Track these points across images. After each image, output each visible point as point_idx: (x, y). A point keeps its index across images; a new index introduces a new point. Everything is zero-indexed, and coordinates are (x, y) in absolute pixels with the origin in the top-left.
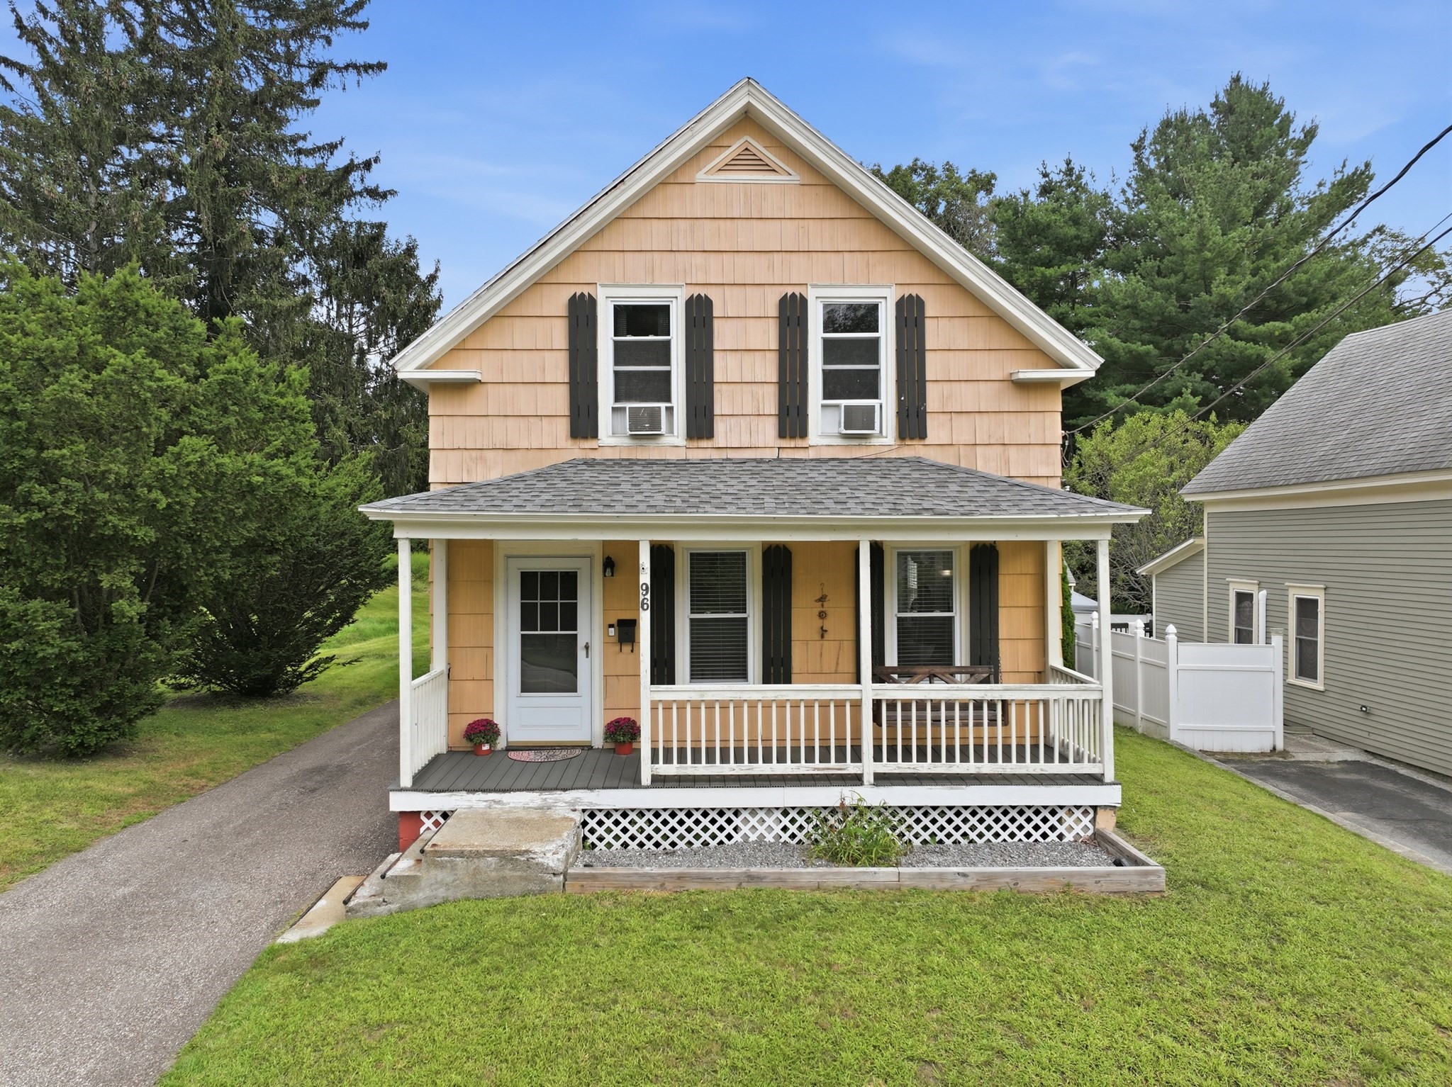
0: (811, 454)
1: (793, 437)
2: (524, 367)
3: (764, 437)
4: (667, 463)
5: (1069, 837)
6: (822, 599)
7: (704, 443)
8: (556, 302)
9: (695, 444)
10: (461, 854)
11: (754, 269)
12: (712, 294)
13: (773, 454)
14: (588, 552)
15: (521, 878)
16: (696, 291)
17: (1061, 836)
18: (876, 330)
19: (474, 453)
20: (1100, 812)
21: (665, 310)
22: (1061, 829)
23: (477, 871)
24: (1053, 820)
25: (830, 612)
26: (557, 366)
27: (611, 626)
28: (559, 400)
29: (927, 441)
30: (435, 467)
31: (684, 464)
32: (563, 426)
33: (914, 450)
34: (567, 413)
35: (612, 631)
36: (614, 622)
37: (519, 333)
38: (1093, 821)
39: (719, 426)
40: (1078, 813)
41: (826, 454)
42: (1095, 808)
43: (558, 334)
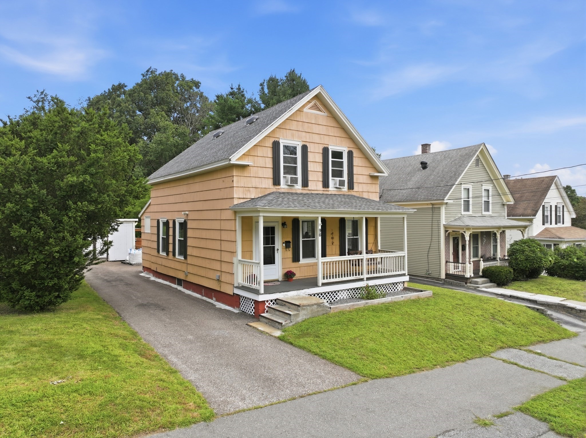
0: (330, 193)
1: (326, 188)
2: (261, 162)
3: (319, 186)
4: (296, 194)
5: (399, 290)
6: (332, 234)
7: (306, 188)
8: (269, 143)
9: (304, 188)
10: (309, 306)
11: (316, 138)
12: (308, 144)
13: (321, 192)
14: (277, 221)
15: (322, 310)
16: (304, 143)
17: (398, 290)
18: (342, 159)
19: (247, 189)
20: (405, 283)
21: (295, 148)
22: (398, 288)
23: (312, 310)
24: (396, 286)
25: (334, 237)
26: (269, 163)
27: (284, 243)
28: (269, 173)
29: (354, 190)
30: (236, 193)
31: (301, 194)
32: (271, 181)
33: (352, 193)
34: (272, 177)
35: (284, 245)
36: (284, 242)
37: (260, 152)
38: (403, 285)
39: (310, 183)
40: (401, 283)
41: (334, 193)
42: (404, 282)
43: (269, 153)
